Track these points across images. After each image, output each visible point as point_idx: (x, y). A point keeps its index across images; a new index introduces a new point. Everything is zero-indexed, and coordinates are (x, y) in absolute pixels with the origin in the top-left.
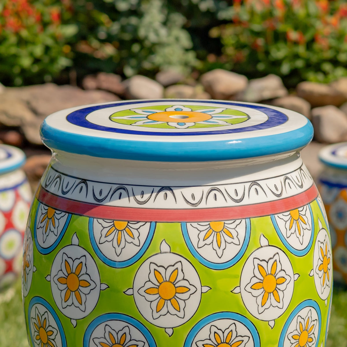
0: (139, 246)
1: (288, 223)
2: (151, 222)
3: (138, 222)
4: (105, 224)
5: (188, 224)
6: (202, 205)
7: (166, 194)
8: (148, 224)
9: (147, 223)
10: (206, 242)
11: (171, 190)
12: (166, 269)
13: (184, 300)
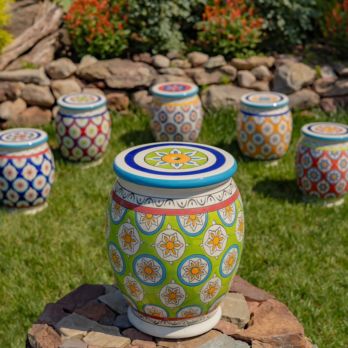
0: (158, 226)
1: (225, 213)
2: (163, 215)
3: (157, 215)
4: (143, 215)
5: (180, 216)
6: (186, 207)
7: (170, 202)
8: (162, 216)
10: (187, 224)
11: (172, 200)
12: (170, 236)
13: (178, 250)
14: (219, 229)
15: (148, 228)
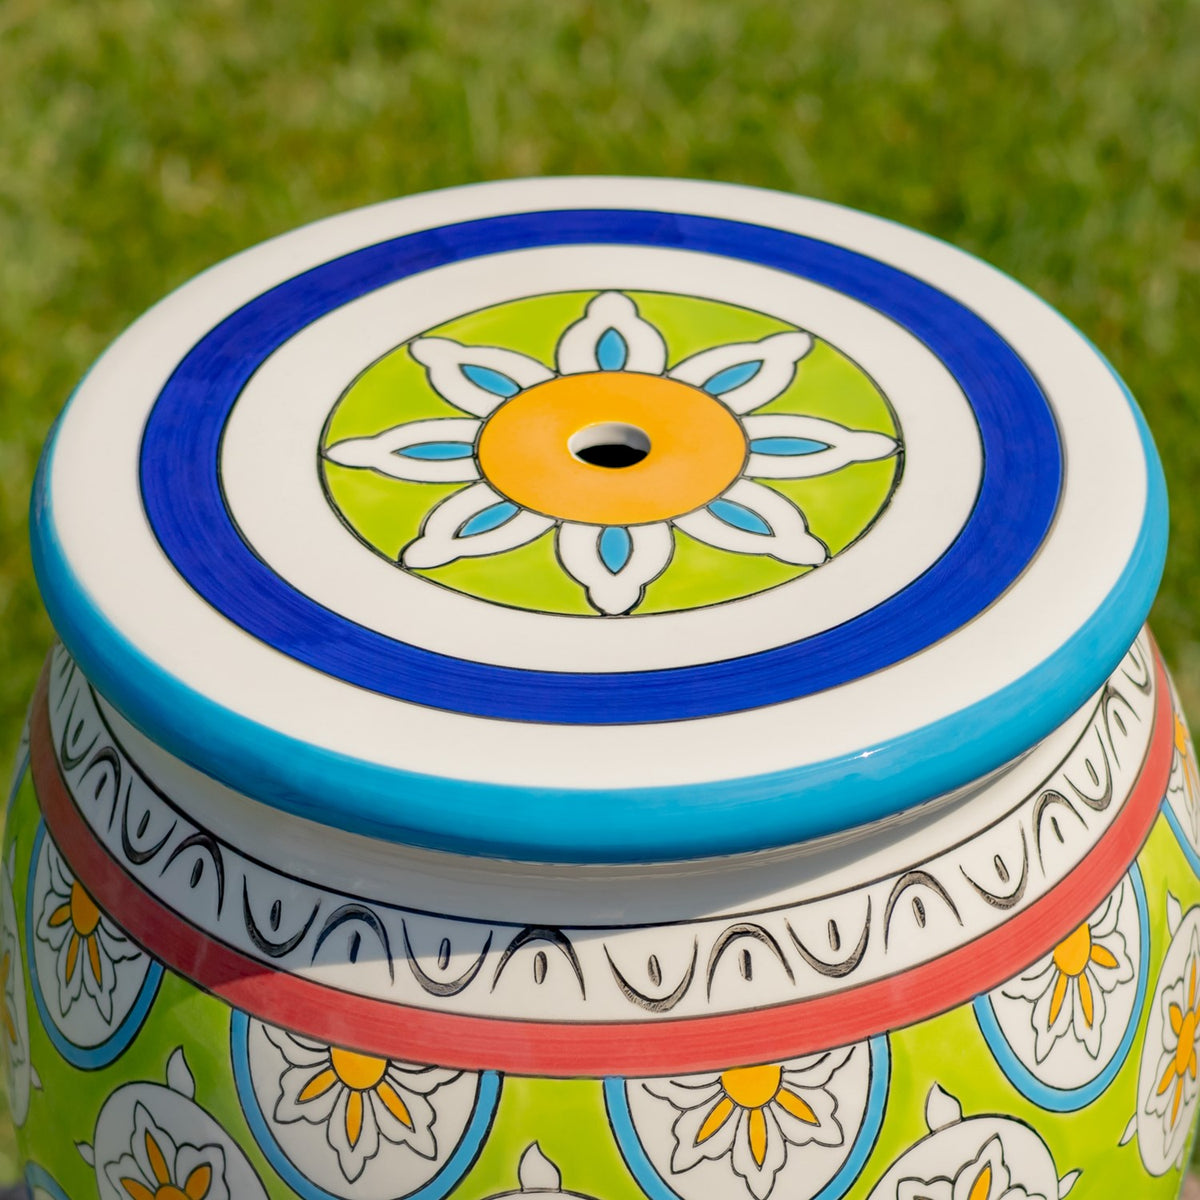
0: (434, 1158)
1: (1044, 1004)
2: (481, 1073)
3: (429, 1068)
5: (634, 1086)
6: (693, 1004)
7: (543, 957)
8: (469, 1081)
9: (466, 1076)
10: (704, 1149)
11: (566, 942)
14: (993, 1153)
15: (352, 1162)
